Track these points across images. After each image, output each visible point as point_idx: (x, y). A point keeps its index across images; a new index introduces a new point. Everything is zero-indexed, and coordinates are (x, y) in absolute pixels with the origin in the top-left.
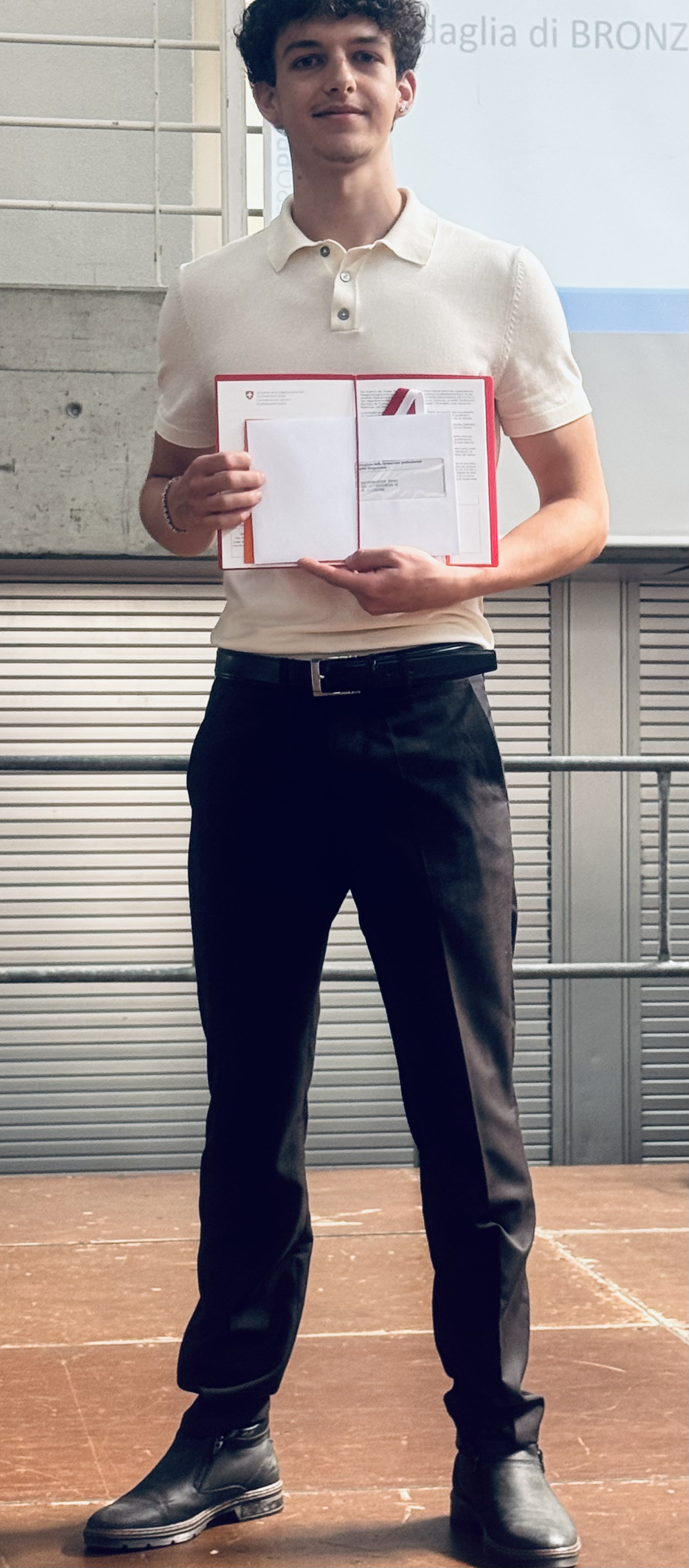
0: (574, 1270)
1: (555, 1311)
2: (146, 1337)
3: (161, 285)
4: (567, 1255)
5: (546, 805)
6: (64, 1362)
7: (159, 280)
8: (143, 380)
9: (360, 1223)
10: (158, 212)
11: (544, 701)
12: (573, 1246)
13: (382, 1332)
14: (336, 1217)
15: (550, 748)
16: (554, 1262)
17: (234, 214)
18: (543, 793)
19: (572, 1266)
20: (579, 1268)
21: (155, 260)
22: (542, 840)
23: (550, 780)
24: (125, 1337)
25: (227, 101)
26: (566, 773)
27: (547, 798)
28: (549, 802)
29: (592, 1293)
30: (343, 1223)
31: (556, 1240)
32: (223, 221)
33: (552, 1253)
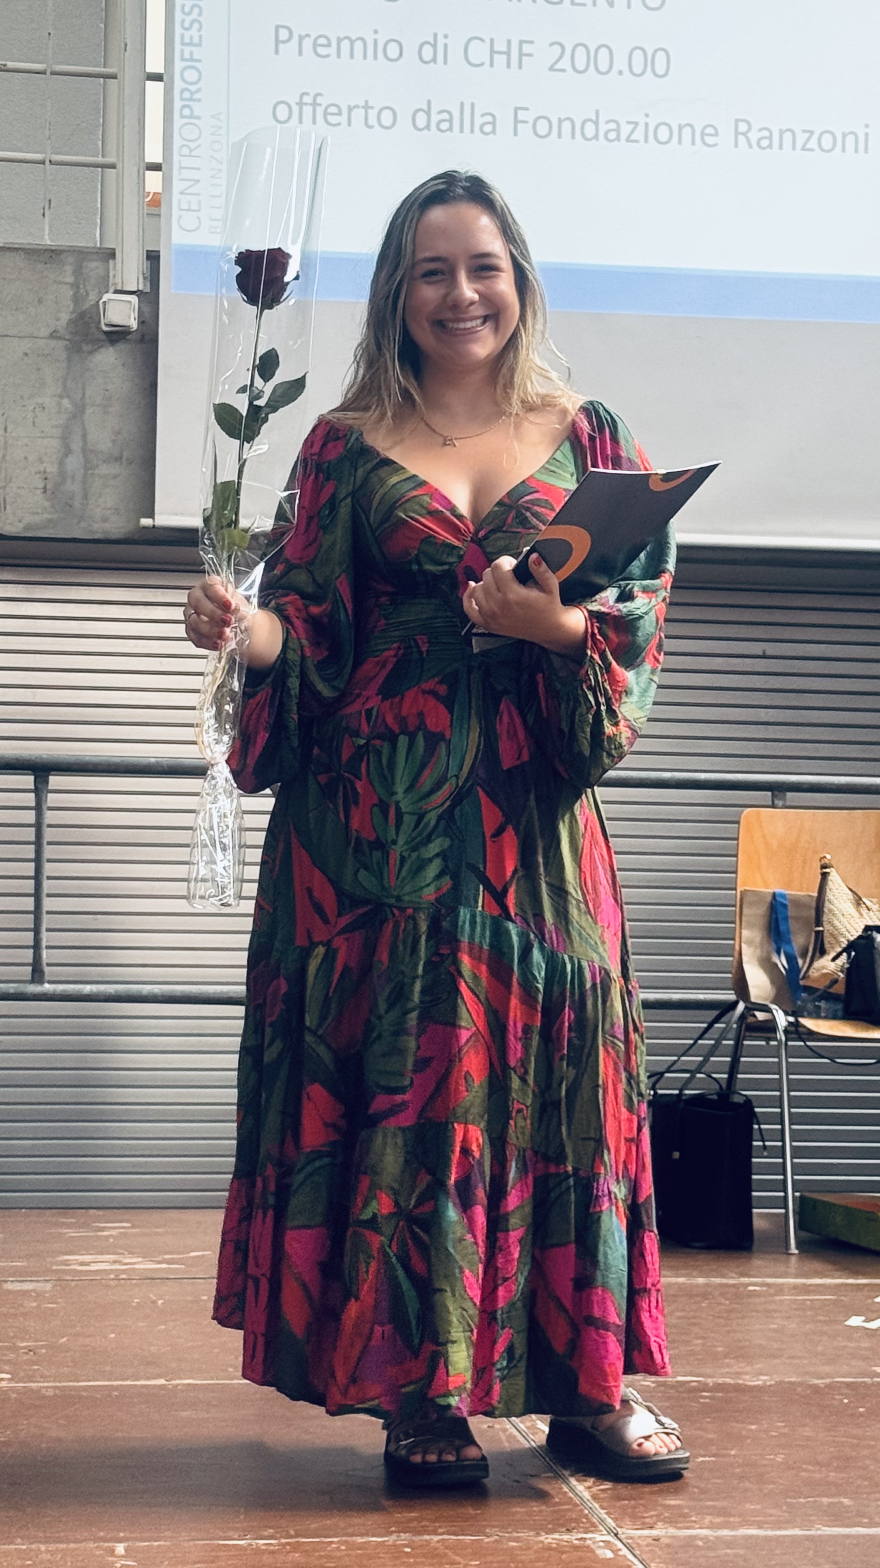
3: (49, 243)
7: (47, 237)
8: (25, 345)
9: (183, 1266)
10: (47, 163)
13: (162, 1382)
14: (159, 1259)
17: (129, 168)
21: (44, 215)
25: (126, 45)
30: (164, 1266)
32: (118, 175)
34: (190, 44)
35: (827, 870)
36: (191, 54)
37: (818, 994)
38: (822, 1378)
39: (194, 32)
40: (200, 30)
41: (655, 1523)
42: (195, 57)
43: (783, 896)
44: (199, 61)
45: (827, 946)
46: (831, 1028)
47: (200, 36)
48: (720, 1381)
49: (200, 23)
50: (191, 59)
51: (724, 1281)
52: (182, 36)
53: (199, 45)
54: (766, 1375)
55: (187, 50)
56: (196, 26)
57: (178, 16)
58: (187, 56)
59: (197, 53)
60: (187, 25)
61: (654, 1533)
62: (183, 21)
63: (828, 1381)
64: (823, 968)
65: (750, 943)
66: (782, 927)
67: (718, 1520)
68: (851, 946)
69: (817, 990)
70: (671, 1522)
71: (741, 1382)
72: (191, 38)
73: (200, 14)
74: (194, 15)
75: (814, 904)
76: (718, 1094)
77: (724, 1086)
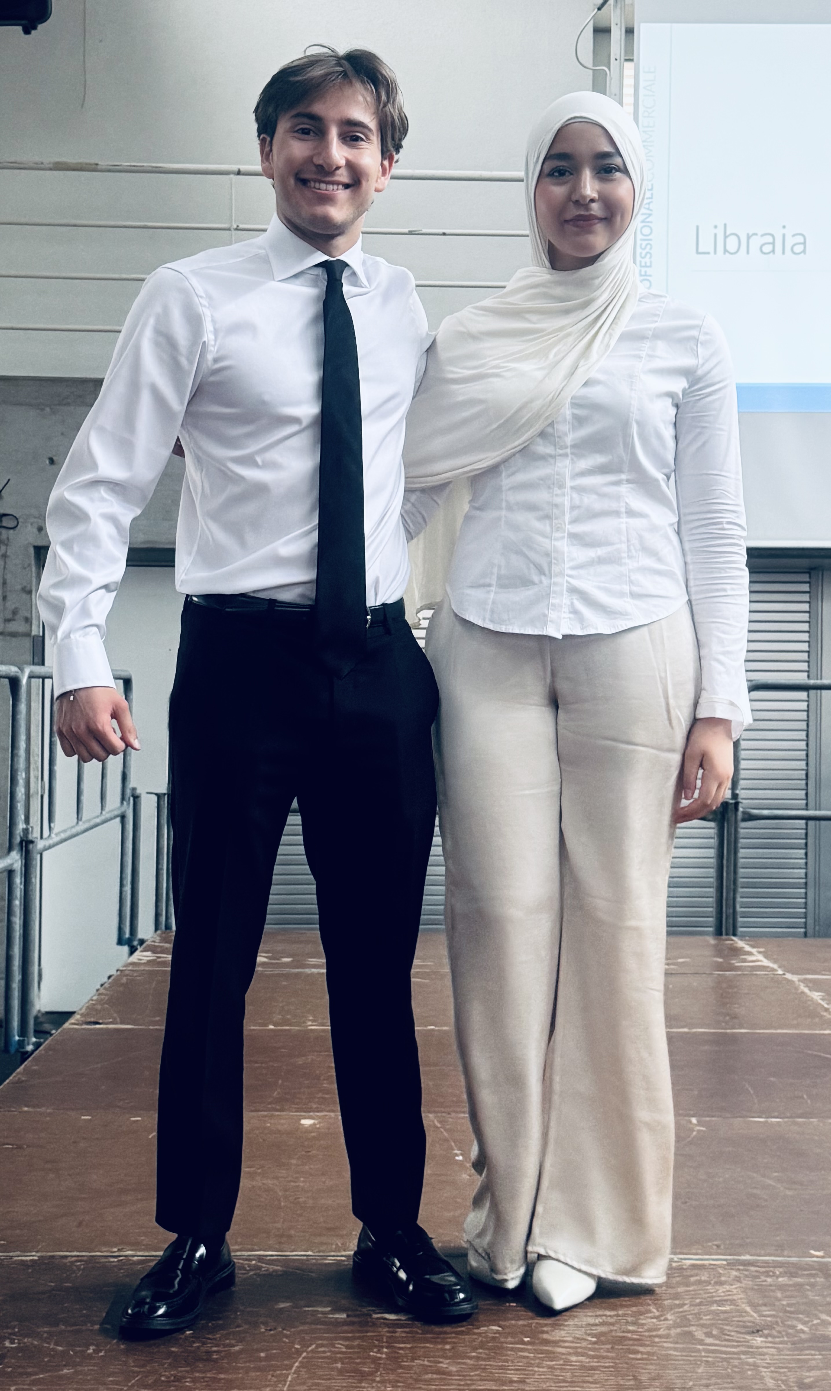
0: (810, 998)
1: (795, 1022)
4: (806, 990)
5: (805, 713)
11: (805, 647)
12: (810, 985)
13: (686, 1030)
15: (808, 677)
16: (796, 993)
18: (804, 706)
19: (808, 996)
20: (812, 998)
22: (803, 735)
23: (808, 696)
26: (819, 691)
27: (806, 708)
28: (808, 711)
29: (819, 1013)
31: (799, 981)
33: (797, 989)
34: (646, 266)
36: (646, 272)
39: (647, 259)
40: (651, 257)
42: (648, 273)
44: (650, 276)
47: (651, 262)
49: (650, 253)
50: (646, 275)
52: (641, 262)
53: (650, 266)
55: (643, 270)
56: (648, 256)
57: (639, 250)
58: (643, 273)
59: (649, 271)
60: (643, 255)
62: (641, 253)
72: (646, 263)
73: (651, 249)
74: (647, 250)
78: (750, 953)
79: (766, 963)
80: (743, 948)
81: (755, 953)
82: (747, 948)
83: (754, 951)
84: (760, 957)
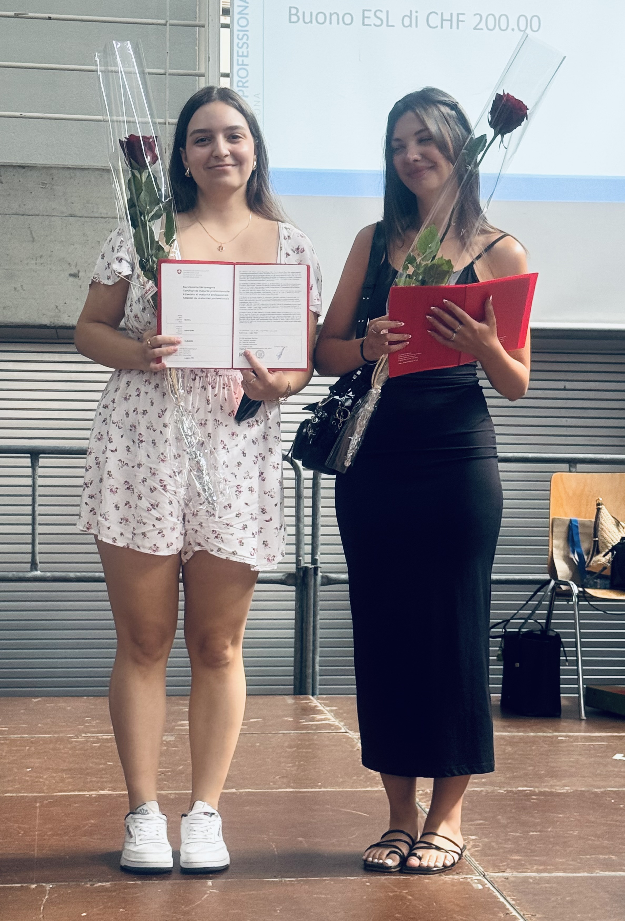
1: (341, 780)
2: (92, 790)
6: (38, 805)
10: (167, 124)
13: (234, 790)
24: (79, 791)
25: (209, 57)
33: (353, 746)
34: (242, 56)
35: (600, 507)
36: (242, 61)
37: (596, 575)
38: (600, 788)
40: (247, 48)
41: (506, 869)
42: (245, 63)
43: (576, 521)
44: (247, 65)
45: (600, 548)
46: (603, 594)
47: (247, 51)
48: (542, 790)
49: (248, 44)
50: (242, 64)
51: (545, 734)
52: (238, 52)
53: (247, 57)
54: (568, 786)
55: (241, 59)
56: (246, 45)
58: (240, 63)
59: (246, 61)
60: (240, 46)
61: (505, 875)
62: (239, 43)
63: (602, 790)
64: (598, 561)
65: (558, 547)
66: (575, 539)
67: (541, 868)
68: (614, 548)
69: (595, 573)
70: (514, 868)
71: (554, 790)
72: (243, 53)
73: (247, 39)
74: (244, 40)
75: (593, 525)
76: (540, 630)
77: (544, 627)
78: (320, 712)
79: (333, 721)
80: (316, 706)
81: (326, 712)
82: (320, 707)
83: (325, 709)
84: (329, 716)
